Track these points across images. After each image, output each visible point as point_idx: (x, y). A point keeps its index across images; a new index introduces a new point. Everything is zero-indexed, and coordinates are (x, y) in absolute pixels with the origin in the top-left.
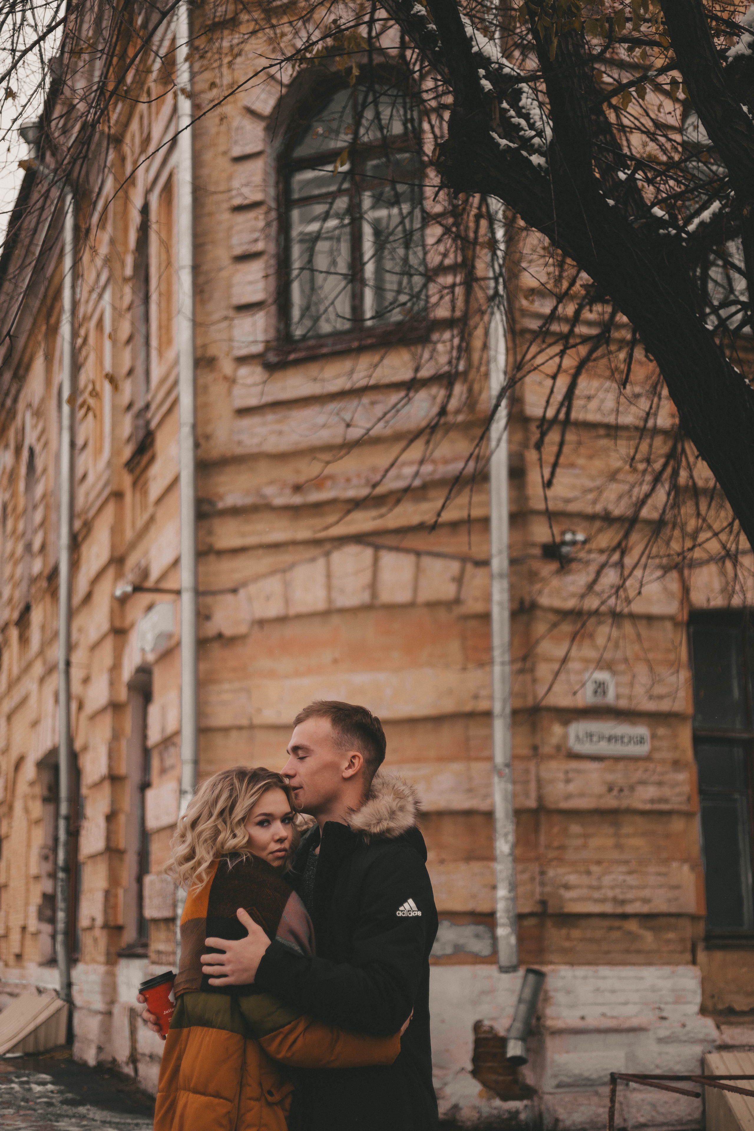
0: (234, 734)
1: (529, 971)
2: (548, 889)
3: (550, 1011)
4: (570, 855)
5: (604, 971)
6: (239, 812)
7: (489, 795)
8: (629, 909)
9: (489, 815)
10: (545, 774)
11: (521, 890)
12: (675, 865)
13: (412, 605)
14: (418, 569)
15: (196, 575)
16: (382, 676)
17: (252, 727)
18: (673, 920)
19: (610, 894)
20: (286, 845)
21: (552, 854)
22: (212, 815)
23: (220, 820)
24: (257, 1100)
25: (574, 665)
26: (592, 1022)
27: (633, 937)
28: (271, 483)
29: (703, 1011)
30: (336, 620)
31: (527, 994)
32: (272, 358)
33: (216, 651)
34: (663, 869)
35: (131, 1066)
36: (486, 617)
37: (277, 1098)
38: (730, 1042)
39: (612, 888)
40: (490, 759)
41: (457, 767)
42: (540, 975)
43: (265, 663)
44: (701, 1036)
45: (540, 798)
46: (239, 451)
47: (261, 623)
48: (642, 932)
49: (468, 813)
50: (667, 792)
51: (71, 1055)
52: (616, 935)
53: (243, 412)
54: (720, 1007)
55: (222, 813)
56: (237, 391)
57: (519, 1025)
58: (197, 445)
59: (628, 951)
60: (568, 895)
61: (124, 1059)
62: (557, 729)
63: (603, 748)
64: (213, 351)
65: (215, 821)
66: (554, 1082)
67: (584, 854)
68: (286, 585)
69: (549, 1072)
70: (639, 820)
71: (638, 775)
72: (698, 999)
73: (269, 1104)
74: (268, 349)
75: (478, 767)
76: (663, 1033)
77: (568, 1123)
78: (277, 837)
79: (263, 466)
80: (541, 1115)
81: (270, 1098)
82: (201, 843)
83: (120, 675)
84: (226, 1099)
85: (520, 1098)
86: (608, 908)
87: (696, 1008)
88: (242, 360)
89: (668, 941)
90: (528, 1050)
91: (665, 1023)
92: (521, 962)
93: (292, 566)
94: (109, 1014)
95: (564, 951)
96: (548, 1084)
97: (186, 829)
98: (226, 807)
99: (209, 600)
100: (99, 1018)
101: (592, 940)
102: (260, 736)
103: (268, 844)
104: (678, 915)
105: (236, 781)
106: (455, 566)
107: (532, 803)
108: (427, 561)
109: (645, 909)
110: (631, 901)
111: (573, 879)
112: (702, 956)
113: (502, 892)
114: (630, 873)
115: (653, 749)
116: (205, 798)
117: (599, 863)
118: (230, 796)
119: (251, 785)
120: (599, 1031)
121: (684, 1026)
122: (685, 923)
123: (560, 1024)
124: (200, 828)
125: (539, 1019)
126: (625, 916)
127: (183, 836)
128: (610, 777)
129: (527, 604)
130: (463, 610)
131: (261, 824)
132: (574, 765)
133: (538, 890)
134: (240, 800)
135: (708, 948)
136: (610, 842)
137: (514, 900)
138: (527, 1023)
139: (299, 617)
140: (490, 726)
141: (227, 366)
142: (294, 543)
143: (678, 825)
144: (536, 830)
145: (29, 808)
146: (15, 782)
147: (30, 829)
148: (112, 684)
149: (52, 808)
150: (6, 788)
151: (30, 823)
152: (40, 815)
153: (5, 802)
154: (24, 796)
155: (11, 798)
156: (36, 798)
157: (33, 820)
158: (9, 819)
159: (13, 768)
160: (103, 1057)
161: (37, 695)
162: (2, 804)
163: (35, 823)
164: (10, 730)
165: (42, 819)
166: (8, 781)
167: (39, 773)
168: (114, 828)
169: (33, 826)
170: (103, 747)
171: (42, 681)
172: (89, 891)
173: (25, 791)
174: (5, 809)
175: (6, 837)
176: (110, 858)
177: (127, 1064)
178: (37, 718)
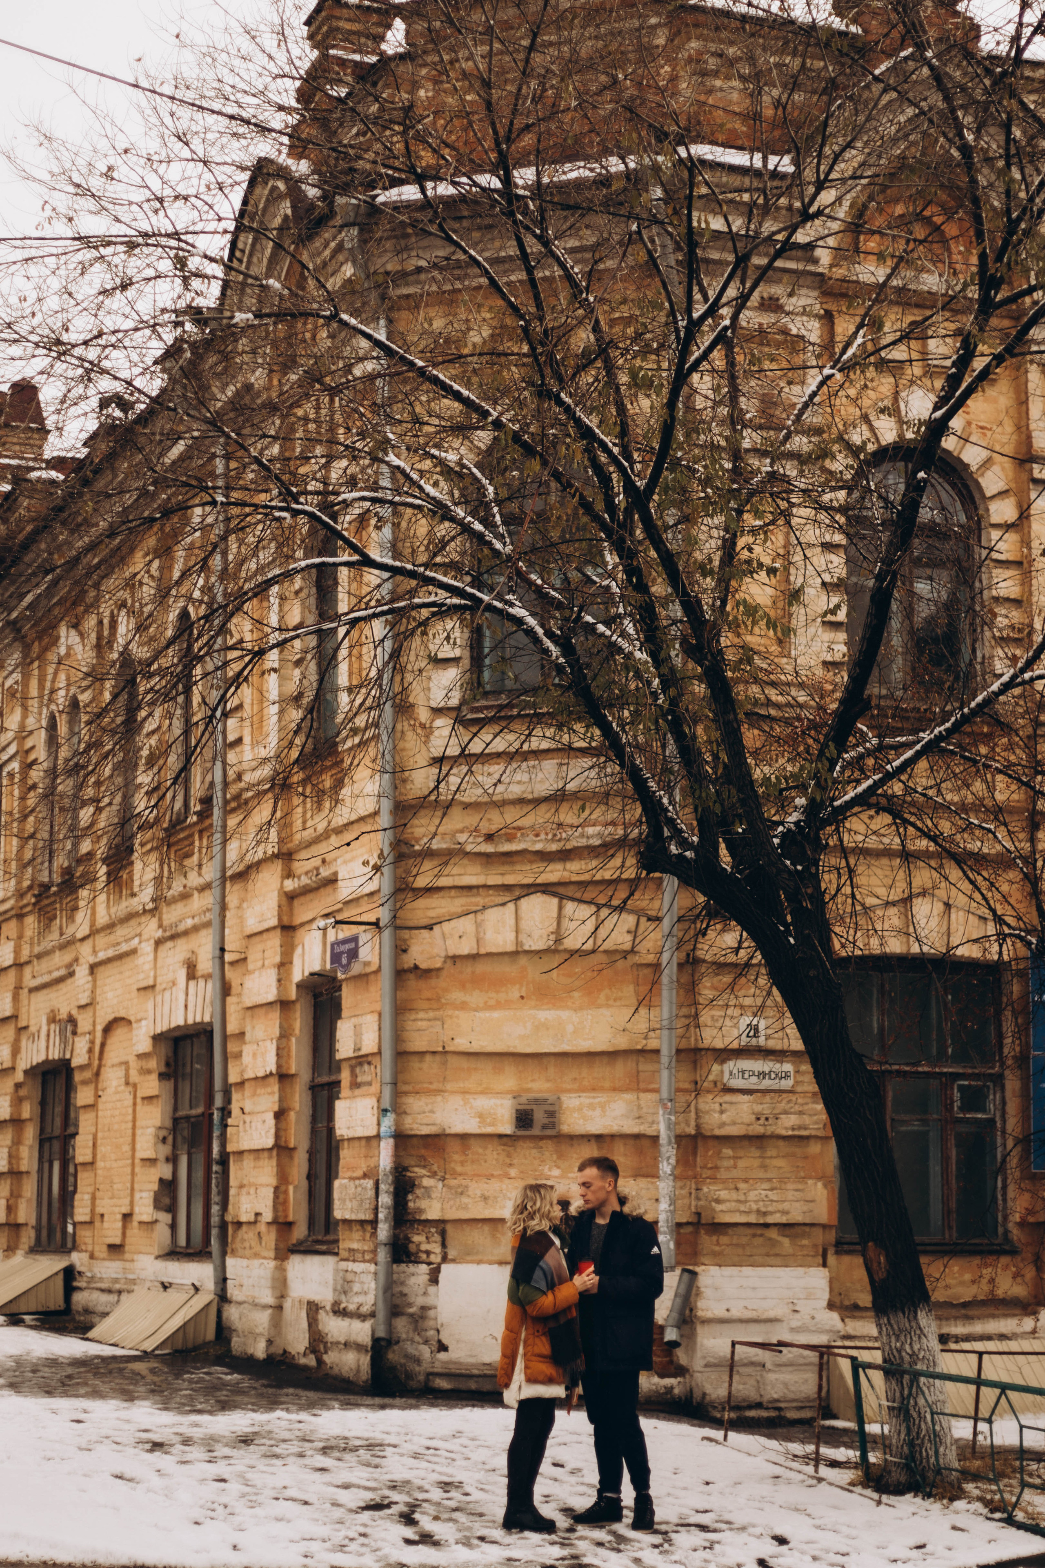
0: (428, 1058)
1: (684, 1270)
2: (701, 1203)
3: (701, 1304)
4: (723, 1174)
5: (747, 1271)
7: (654, 1122)
8: (770, 1220)
9: (655, 1139)
10: (702, 1106)
11: (679, 1203)
12: (810, 1182)
13: (592, 952)
14: (598, 920)
15: (393, 908)
16: (565, 1014)
17: (445, 1053)
18: (807, 1229)
19: (754, 1207)
21: (706, 1173)
26: (736, 1313)
27: (773, 1243)
29: (831, 1306)
30: (523, 960)
31: (682, 1290)
32: (466, 711)
33: (412, 982)
34: (800, 1186)
35: (312, 1356)
38: (852, 1333)
39: (756, 1202)
41: (629, 1096)
42: (694, 1274)
43: (457, 996)
44: (827, 1327)
45: (698, 1126)
47: (455, 959)
48: (780, 1238)
49: (637, 1137)
50: (807, 1120)
51: (229, 1350)
52: (758, 1241)
54: (847, 1303)
56: (433, 741)
57: (675, 1315)
58: (396, 788)
59: (768, 1255)
60: (719, 1207)
61: (302, 1349)
62: (716, 1067)
63: (752, 1082)
64: (411, 700)
66: (702, 1362)
67: (735, 1173)
68: (478, 925)
69: (699, 1354)
70: (781, 1143)
71: (783, 1105)
72: (826, 1296)
74: (461, 703)
75: (647, 1098)
76: (794, 1324)
77: (713, 1396)
79: (457, 813)
80: (691, 1390)
83: (289, 973)
85: (675, 1376)
86: (752, 1219)
87: (825, 1303)
88: (438, 711)
89: (803, 1246)
90: (682, 1336)
91: (797, 1316)
92: (678, 1263)
93: (483, 908)
94: (279, 1308)
95: (715, 1254)
96: (698, 1364)
99: (406, 934)
100: (269, 1311)
101: (737, 1245)
102: (453, 1061)
104: (812, 1225)
106: (631, 920)
107: (691, 1130)
108: (606, 913)
109: (784, 1220)
110: (771, 1213)
111: (723, 1194)
112: (831, 1259)
113: (664, 1205)
114: (772, 1189)
115: (797, 1082)
117: (746, 1181)
120: (741, 1321)
121: (813, 1318)
122: (818, 1231)
123: (709, 1315)
125: (691, 1310)
126: (766, 1226)
128: (758, 1108)
130: (637, 959)
132: (728, 1097)
133: (693, 1203)
135: (837, 1253)
136: (756, 1163)
137: (674, 1212)
138: (681, 1313)
139: (489, 955)
140: (658, 1063)
141: (424, 716)
142: (485, 886)
143: (815, 1148)
144: (695, 1154)
145: (131, 1080)
146: (103, 1045)
147: (135, 1104)
148: (279, 981)
149: (169, 1085)
150: (90, 1051)
151: (135, 1097)
152: (155, 1092)
153: (88, 1066)
154: (121, 1063)
155: (96, 1062)
156: (149, 1072)
157: (140, 1094)
158: (93, 1086)
159: (99, 1028)
160: (272, 1350)
161: (151, 957)
162: (82, 1068)
163: (143, 1099)
164: (95, 981)
165: (157, 1097)
166: (92, 1042)
167: (154, 1046)
168: (283, 1125)
169: (139, 1100)
170: (268, 1043)
171: (158, 943)
172: (250, 1185)
173: (123, 1059)
174: (88, 1074)
175: (85, 1107)
176: (278, 1155)
177: (305, 1354)
178: (151, 983)
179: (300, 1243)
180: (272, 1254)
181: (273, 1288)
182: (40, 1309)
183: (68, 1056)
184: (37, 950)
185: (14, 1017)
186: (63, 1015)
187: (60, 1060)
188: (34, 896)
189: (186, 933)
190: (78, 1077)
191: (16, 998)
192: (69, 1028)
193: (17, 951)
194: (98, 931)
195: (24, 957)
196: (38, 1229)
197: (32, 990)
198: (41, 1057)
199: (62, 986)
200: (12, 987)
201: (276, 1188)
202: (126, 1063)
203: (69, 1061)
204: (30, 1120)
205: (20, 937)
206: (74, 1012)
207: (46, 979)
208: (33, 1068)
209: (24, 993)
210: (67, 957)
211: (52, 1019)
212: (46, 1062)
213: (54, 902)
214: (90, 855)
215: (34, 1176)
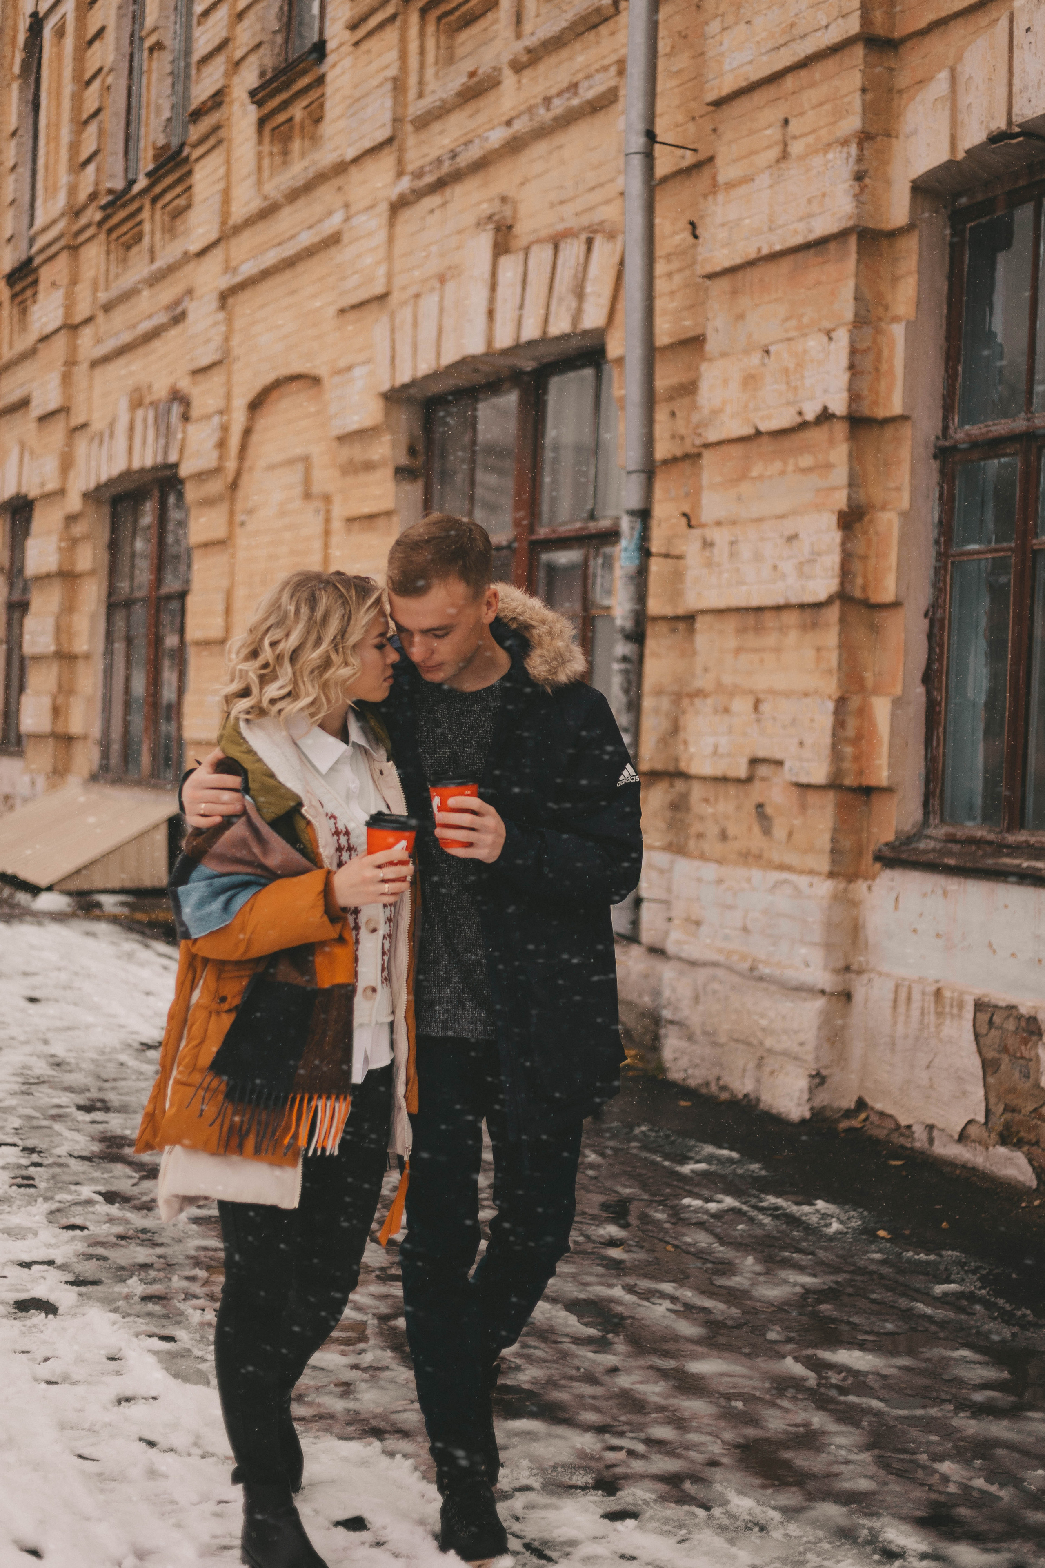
61: (954, 1124)
100: (810, 1001)
145: (317, 488)
146: (247, 432)
147: (327, 533)
148: (859, 177)
149: (415, 491)
150: (222, 444)
151: (328, 521)
152: (387, 504)
153: (217, 471)
154: (290, 462)
155: (231, 465)
156: (369, 466)
157: (339, 511)
158: (223, 508)
159: (240, 404)
160: (823, 1098)
161: (381, 236)
162: (201, 476)
163: (351, 520)
164: (229, 321)
165: (388, 514)
166: (225, 429)
167: (387, 413)
168: (858, 546)
169: (337, 525)
170: (814, 343)
171: (399, 206)
172: (734, 691)
173: (299, 451)
174: (215, 487)
175: (206, 545)
176: (843, 620)
177: (963, 1137)
178: (378, 288)
179: (906, 841)
180: (824, 864)
181: (829, 947)
182: (128, 884)
183: (173, 458)
184: (103, 297)
185: (64, 410)
186: (161, 390)
187: (155, 468)
188: (103, 208)
189: (480, 165)
190: (191, 493)
191: (67, 379)
192: (176, 410)
193: (69, 307)
194: (237, 230)
195: (83, 310)
196: (105, 745)
197: (95, 364)
198: (118, 467)
199: (157, 344)
200: (60, 363)
201: (841, 702)
202: (306, 460)
203: (176, 466)
204: (92, 573)
205: (74, 281)
206: (184, 384)
207: (126, 337)
208: (98, 488)
209: (82, 369)
210: (168, 293)
211: (137, 402)
212: (127, 474)
213: (140, 210)
214: (218, 99)
215: (99, 664)
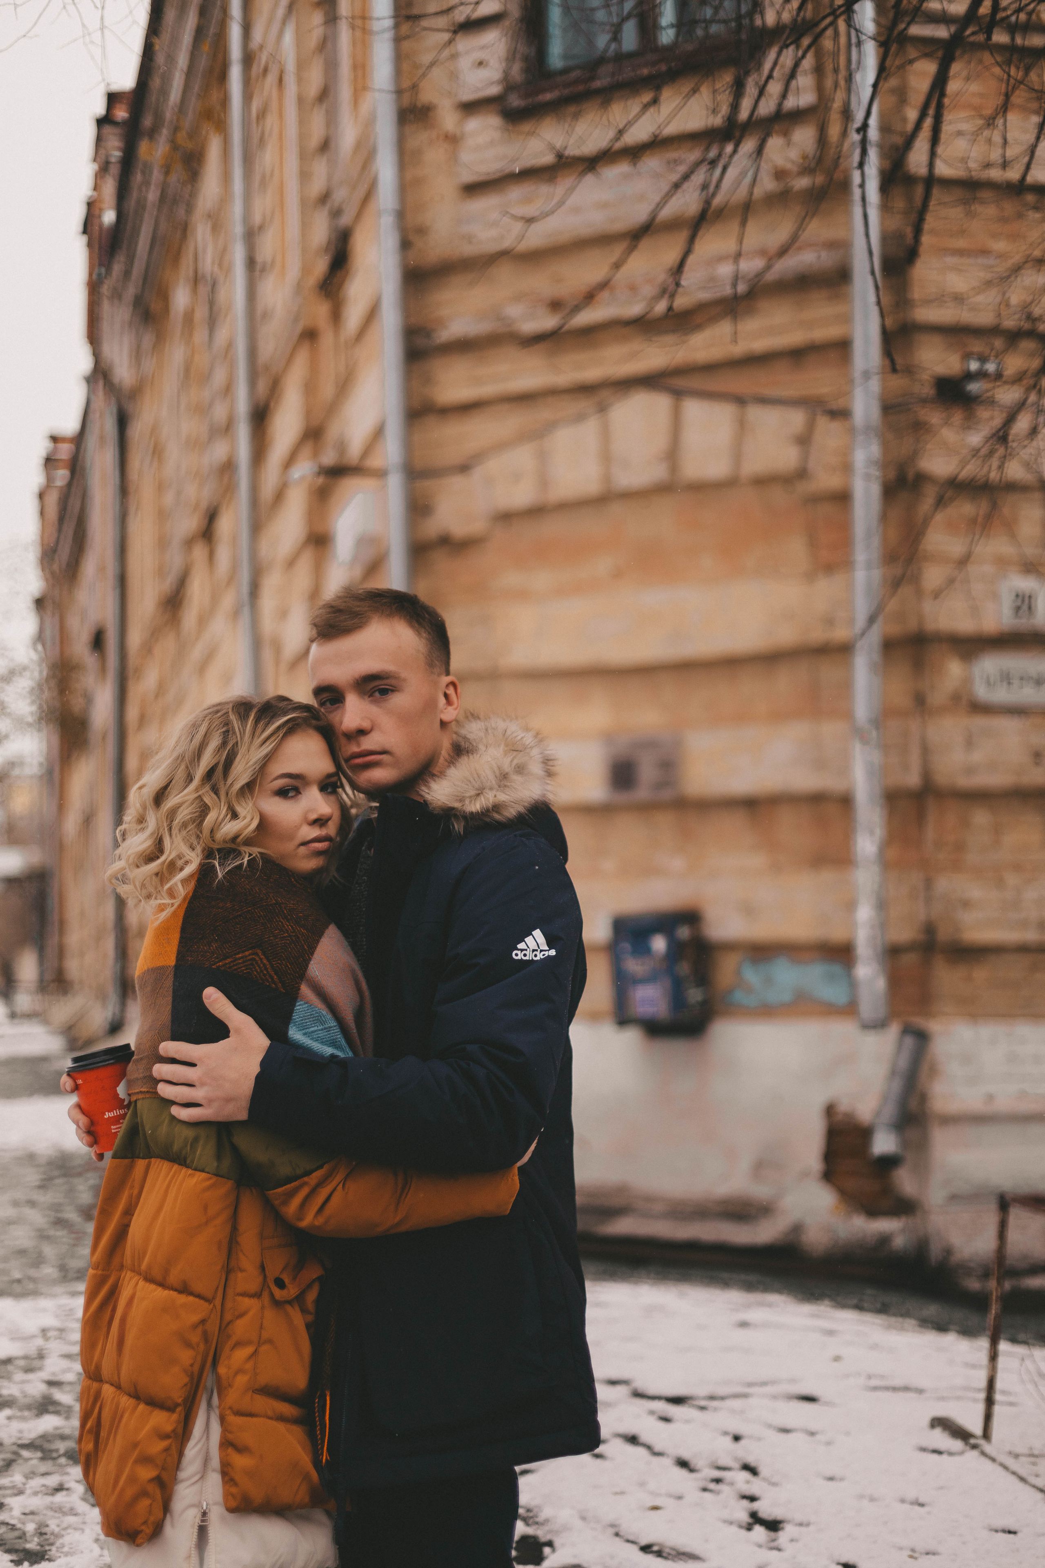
1: (906, 1028)
2: (935, 908)
3: (938, 1089)
4: (973, 857)
6: (241, 772)
7: (845, 770)
9: (846, 801)
10: (932, 738)
11: (894, 908)
13: (730, 483)
14: (742, 425)
15: (408, 446)
16: (687, 594)
19: (1034, 914)
20: (331, 829)
21: (943, 856)
22: (191, 780)
23: (207, 788)
24: (257, 1295)
25: (980, 569)
26: (1005, 1103)
28: (518, 298)
30: (616, 509)
31: (903, 1062)
32: (515, 101)
33: (441, 561)
36: (843, 498)
37: (292, 1291)
39: (1039, 905)
40: (848, 715)
41: (800, 728)
42: (922, 1037)
43: (511, 578)
45: (926, 774)
46: (468, 250)
47: (505, 517)
49: (816, 798)
53: (473, 189)
55: (210, 774)
56: (465, 156)
57: (891, 1108)
58: (405, 245)
60: (968, 916)
62: (954, 669)
63: (1028, 695)
64: (427, 96)
65: (197, 790)
66: (944, 1192)
67: (995, 856)
68: (543, 457)
69: (937, 1177)
73: (277, 1304)
74: (509, 87)
75: (831, 730)
77: (967, 1251)
78: (314, 816)
79: (504, 273)
80: (924, 1241)
81: (278, 1293)
82: (175, 831)
84: (199, 1296)
85: (893, 1215)
88: (470, 108)
90: (905, 1144)
92: (893, 1015)
93: (550, 427)
95: (963, 999)
96: (935, 1195)
97: (145, 808)
98: (216, 765)
99: (427, 484)
101: (1004, 984)
102: (508, 689)
103: (298, 828)
105: (233, 717)
106: (797, 419)
107: (913, 779)
108: (756, 413)
111: (976, 893)
113: (865, 913)
116: (179, 750)
117: (1017, 867)
118: (224, 744)
119: (261, 725)
120: (1015, 1118)
123: (954, 1107)
124: (171, 802)
125: (922, 1100)
127: (141, 820)
128: (1037, 740)
129: (911, 475)
130: (810, 487)
131: (282, 793)
132: (980, 722)
133: (920, 908)
134: (242, 751)
136: (1036, 837)
137: (883, 925)
138: (903, 1105)
139: (562, 506)
140: (849, 666)
141: (448, 119)
144: (919, 820)
